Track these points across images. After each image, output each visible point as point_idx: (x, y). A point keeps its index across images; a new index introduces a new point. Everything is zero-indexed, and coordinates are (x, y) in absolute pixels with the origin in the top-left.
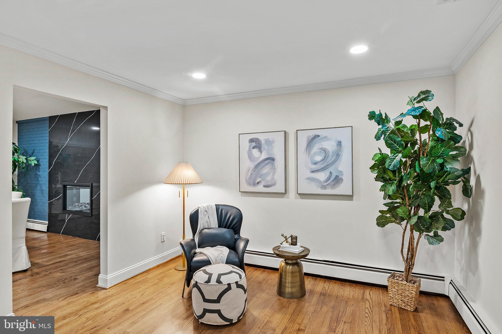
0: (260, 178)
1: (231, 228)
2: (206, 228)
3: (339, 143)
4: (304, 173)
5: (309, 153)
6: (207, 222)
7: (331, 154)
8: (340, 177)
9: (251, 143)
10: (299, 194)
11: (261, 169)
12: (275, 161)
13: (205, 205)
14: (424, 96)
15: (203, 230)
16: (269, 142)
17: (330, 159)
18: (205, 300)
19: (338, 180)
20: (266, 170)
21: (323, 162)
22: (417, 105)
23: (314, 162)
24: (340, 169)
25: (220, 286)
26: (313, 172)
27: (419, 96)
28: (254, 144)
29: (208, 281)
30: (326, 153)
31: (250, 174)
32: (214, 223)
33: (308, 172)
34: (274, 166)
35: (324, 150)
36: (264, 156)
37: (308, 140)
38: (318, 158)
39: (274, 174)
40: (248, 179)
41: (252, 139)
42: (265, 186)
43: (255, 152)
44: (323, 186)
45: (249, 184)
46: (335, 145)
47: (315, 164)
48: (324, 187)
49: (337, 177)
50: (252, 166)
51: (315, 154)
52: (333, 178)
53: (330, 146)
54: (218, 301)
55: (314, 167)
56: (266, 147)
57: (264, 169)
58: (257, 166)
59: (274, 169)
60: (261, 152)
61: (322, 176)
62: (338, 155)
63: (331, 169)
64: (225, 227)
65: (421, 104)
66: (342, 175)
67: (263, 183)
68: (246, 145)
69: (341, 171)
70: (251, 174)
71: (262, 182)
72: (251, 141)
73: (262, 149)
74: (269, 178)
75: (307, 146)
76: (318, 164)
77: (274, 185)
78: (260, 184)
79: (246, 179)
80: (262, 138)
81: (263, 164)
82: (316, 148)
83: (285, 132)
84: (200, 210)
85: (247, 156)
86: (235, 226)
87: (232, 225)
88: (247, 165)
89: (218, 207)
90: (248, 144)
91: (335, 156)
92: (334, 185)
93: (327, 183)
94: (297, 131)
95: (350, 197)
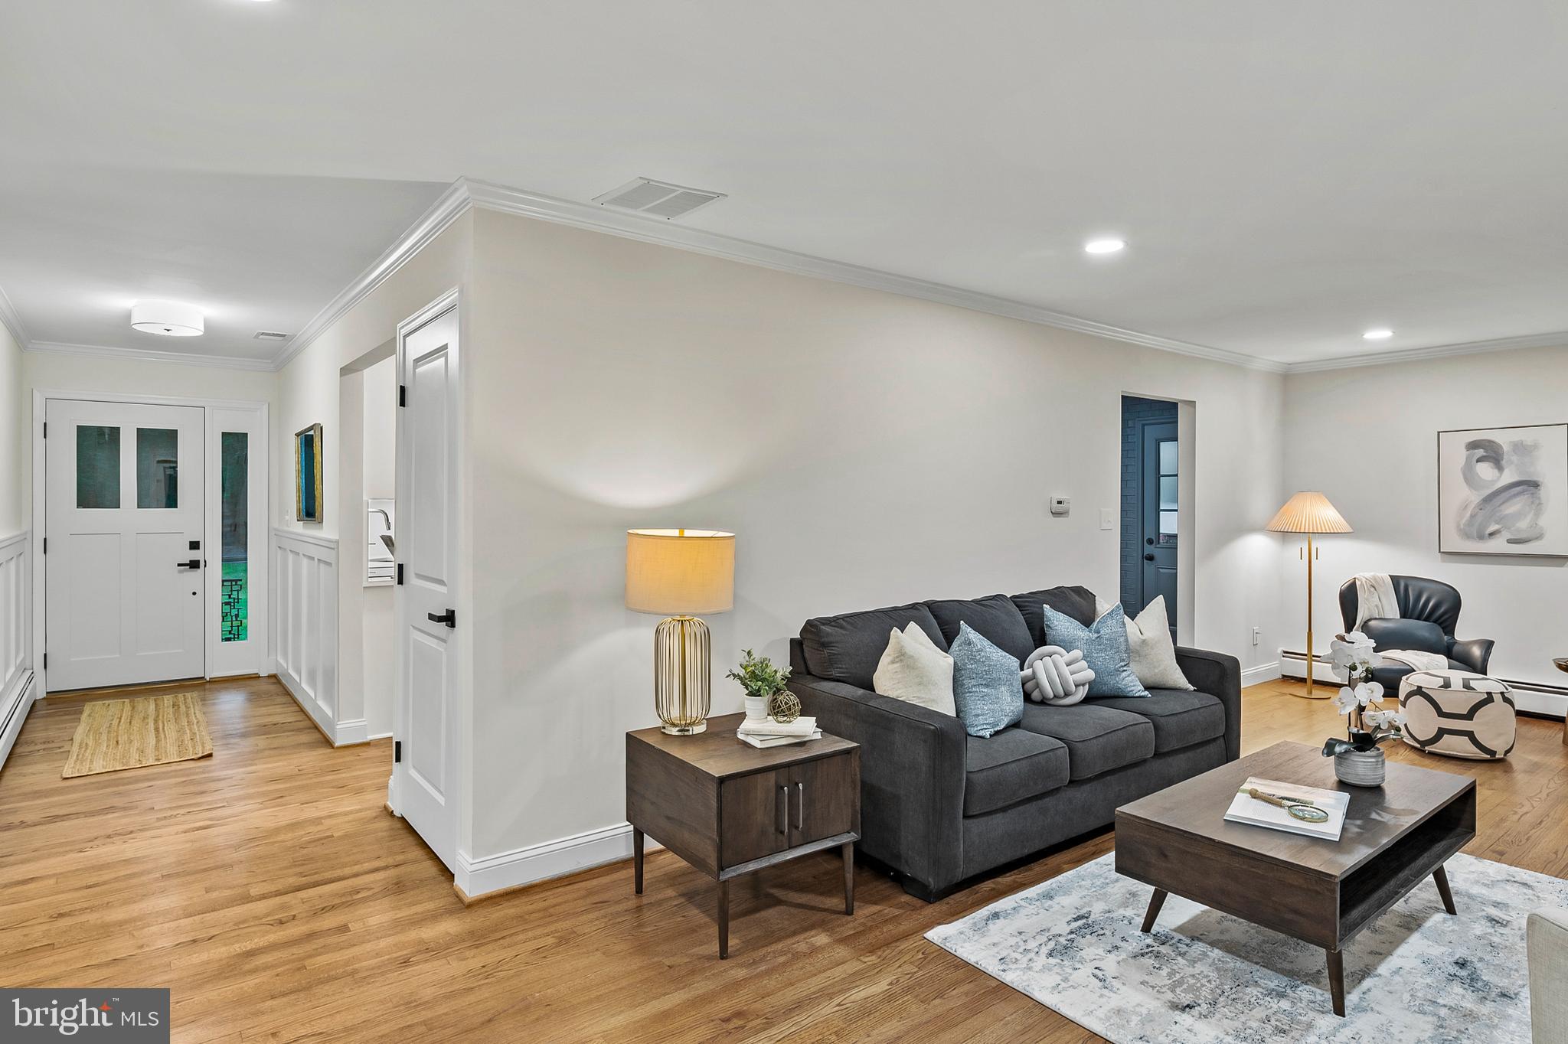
0: (1497, 524)
1: (1435, 622)
2: (1376, 619)
6: (1377, 606)
9: (1471, 451)
11: (1501, 504)
12: (1544, 487)
13: (1368, 575)
15: (1369, 620)
16: (1524, 449)
18: (1441, 714)
20: (1513, 507)
25: (1470, 693)
28: (1480, 453)
29: (1447, 685)
31: (1468, 515)
32: (1392, 610)
34: (1539, 498)
36: (1508, 477)
39: (1537, 514)
40: (1462, 526)
41: (1473, 442)
42: (1510, 541)
43: (1485, 470)
45: (1466, 535)
50: (1475, 498)
54: (1470, 716)
56: (1514, 458)
57: (1508, 504)
58: (1488, 499)
59: (1538, 505)
60: (1500, 468)
64: (1418, 618)
67: (1506, 535)
68: (1456, 453)
70: (1473, 516)
71: (1504, 533)
72: (1473, 446)
73: (1503, 462)
74: (1523, 524)
77: (1538, 538)
78: (1498, 536)
79: (1458, 526)
80: (1503, 439)
81: (1505, 495)
84: (1358, 583)
85: (1462, 477)
86: (1443, 619)
87: (1440, 621)
88: (1461, 497)
89: (1396, 580)
90: (1463, 453)
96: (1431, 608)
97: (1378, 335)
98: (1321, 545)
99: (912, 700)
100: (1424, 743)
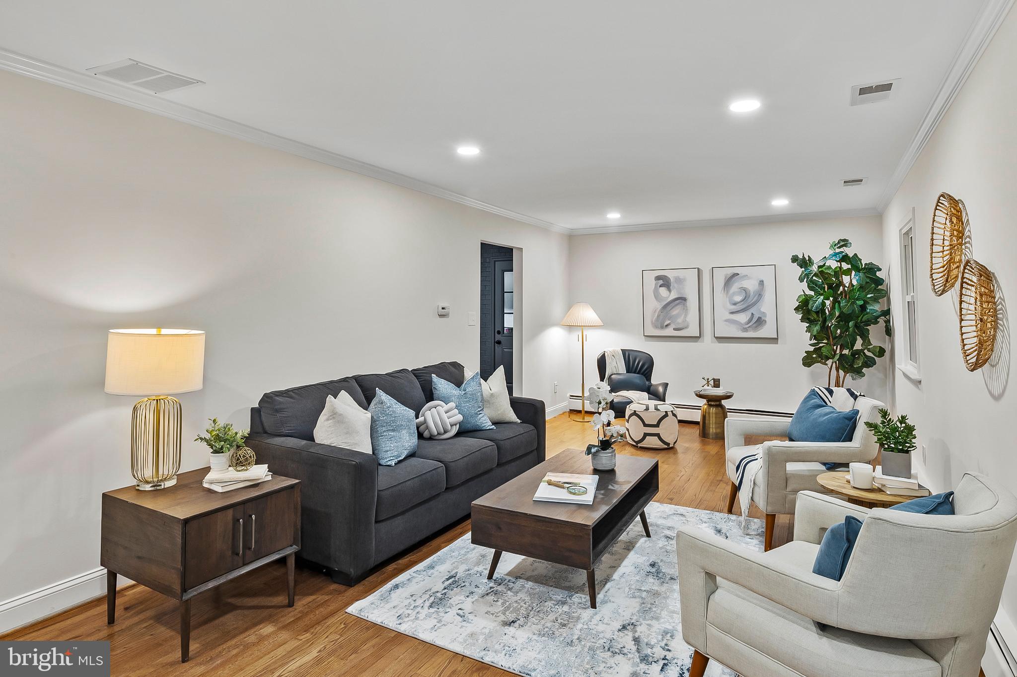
0: (669, 320)
1: (642, 374)
2: (614, 374)
3: (761, 283)
4: (722, 313)
5: (727, 293)
6: (615, 367)
7: (752, 294)
8: (763, 318)
9: (657, 281)
10: (717, 338)
11: (671, 310)
12: (688, 301)
13: (611, 349)
14: (843, 243)
15: (612, 375)
16: (679, 280)
17: (751, 301)
18: (645, 425)
19: (760, 322)
20: (675, 312)
21: (743, 302)
22: (837, 250)
23: (733, 303)
24: (763, 310)
25: (658, 413)
26: (732, 313)
27: (840, 243)
28: (661, 282)
29: (647, 409)
30: (746, 293)
31: (656, 315)
32: (622, 369)
33: (727, 313)
34: (687, 307)
35: (745, 290)
36: (673, 295)
37: (726, 277)
38: (738, 298)
39: (686, 316)
40: (654, 321)
41: (658, 276)
42: (675, 329)
43: (663, 291)
44: (744, 328)
45: (656, 327)
46: (757, 284)
47: (735, 304)
48: (745, 330)
49: (759, 318)
50: (659, 306)
51: (734, 294)
52: (755, 320)
53: (751, 285)
54: (657, 425)
55: (734, 308)
56: (676, 285)
57: (674, 309)
58: (665, 307)
59: (686, 310)
60: (670, 290)
61: (743, 318)
62: (760, 295)
63: (752, 310)
64: (635, 373)
65: (841, 249)
66: (766, 316)
67: (673, 326)
68: (651, 283)
69: (764, 313)
70: (658, 316)
71: (672, 325)
72: (658, 278)
73: (671, 287)
74: (680, 320)
75: (725, 284)
76: (737, 305)
77: (686, 327)
78: (669, 326)
79: (652, 321)
80: (671, 275)
81: (673, 305)
82: (735, 287)
83: (699, 271)
84: (606, 354)
85: (653, 295)
86: (646, 372)
87: (642, 372)
88: (653, 306)
89: (624, 351)
90: (654, 282)
91: (757, 296)
92: (756, 327)
93: (748, 326)
94: (713, 268)
95: (774, 340)
96: (640, 367)
97: (614, 216)
98: (589, 333)
99: (341, 445)
100: (638, 442)
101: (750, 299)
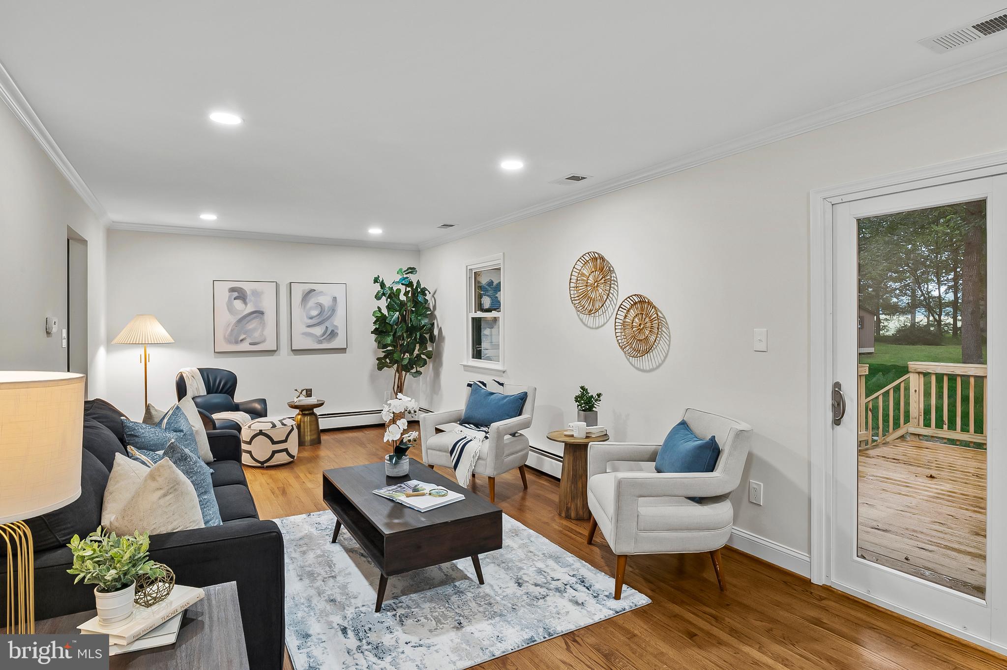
0: (245, 334)
1: (225, 393)
2: (197, 396)
3: (335, 299)
4: (299, 327)
5: (305, 307)
6: (196, 388)
7: (326, 309)
8: (336, 331)
9: (231, 293)
10: (293, 350)
11: (246, 323)
12: (265, 315)
13: (188, 369)
14: (411, 271)
16: (255, 293)
17: (325, 315)
19: (333, 334)
20: (252, 325)
21: (318, 317)
22: (405, 276)
23: (310, 317)
24: (335, 323)
26: (309, 326)
27: (407, 270)
28: (236, 294)
30: (322, 308)
31: (230, 330)
32: (203, 390)
33: (304, 326)
34: (264, 320)
35: (320, 305)
36: (250, 308)
37: (303, 294)
38: (314, 313)
39: (263, 329)
40: (227, 336)
41: (232, 288)
42: (251, 344)
43: (238, 304)
44: (319, 341)
45: (229, 342)
46: (331, 300)
47: (311, 318)
48: (320, 342)
49: (333, 331)
50: (233, 320)
51: (311, 308)
52: (329, 332)
53: (326, 301)
55: (311, 322)
56: (253, 298)
57: (249, 323)
58: (240, 321)
59: (263, 324)
60: (245, 303)
61: (318, 331)
62: (333, 310)
63: (327, 324)
64: (216, 393)
65: (408, 275)
66: (337, 329)
67: (249, 340)
68: (223, 295)
69: (336, 326)
70: (232, 330)
71: (247, 339)
72: (232, 290)
73: (247, 300)
74: (257, 334)
75: (303, 300)
76: (314, 319)
77: (264, 341)
78: (244, 341)
79: (224, 336)
80: (247, 287)
81: (248, 318)
82: (311, 303)
83: (277, 286)
84: (184, 375)
85: (226, 308)
86: (230, 390)
87: (224, 390)
88: (225, 319)
89: (200, 370)
90: (227, 294)
91: (331, 311)
92: (329, 339)
93: (323, 338)
94: (291, 283)
95: (343, 350)
96: (223, 385)
97: (209, 217)
101: (325, 313)
